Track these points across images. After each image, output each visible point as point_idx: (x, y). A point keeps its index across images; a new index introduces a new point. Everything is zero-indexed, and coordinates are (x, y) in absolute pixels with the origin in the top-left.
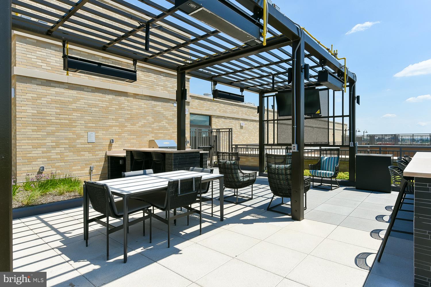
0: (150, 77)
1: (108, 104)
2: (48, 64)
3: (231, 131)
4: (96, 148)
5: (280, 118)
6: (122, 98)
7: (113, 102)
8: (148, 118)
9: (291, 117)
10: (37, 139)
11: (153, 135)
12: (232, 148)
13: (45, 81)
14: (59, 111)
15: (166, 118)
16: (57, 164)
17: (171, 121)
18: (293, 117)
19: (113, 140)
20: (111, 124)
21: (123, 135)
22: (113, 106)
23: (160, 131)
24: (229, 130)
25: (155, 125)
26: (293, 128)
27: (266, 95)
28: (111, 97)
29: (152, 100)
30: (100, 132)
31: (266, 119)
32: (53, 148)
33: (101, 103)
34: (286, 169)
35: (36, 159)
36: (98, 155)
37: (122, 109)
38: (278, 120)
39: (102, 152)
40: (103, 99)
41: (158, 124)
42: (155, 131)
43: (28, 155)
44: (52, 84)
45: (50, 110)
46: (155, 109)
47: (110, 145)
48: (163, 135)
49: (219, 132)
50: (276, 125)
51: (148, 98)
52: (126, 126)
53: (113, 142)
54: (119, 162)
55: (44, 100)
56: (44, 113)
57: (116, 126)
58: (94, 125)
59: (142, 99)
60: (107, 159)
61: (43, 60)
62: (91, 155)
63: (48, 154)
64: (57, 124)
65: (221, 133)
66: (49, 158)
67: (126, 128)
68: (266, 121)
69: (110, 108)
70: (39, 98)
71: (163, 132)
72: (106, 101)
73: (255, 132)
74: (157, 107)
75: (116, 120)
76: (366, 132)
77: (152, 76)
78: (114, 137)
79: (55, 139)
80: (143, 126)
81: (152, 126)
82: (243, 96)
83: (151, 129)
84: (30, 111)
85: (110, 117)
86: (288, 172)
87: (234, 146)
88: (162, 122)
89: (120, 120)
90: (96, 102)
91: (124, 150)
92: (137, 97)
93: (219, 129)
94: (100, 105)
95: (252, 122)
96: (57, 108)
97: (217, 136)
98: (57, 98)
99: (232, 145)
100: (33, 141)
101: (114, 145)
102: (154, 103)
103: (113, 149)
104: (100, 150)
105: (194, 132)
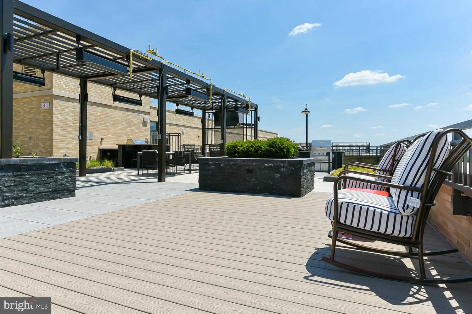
0: (125, 95)
1: (100, 113)
2: (69, 87)
3: (180, 136)
4: (94, 143)
5: (215, 127)
6: (108, 110)
7: (103, 112)
8: (123, 124)
9: (220, 127)
10: (63, 136)
11: (126, 136)
12: (180, 148)
13: (67, 98)
14: (74, 118)
15: (135, 124)
16: (73, 153)
17: (138, 127)
18: (221, 127)
19: (103, 138)
20: (102, 127)
21: (108, 135)
22: (103, 115)
23: (131, 134)
24: (178, 135)
25: (127, 129)
26: (221, 133)
27: (207, 111)
28: (101, 109)
29: (126, 111)
30: (95, 133)
31: (207, 127)
32: (71, 142)
33: (96, 113)
34: (218, 151)
35: (62, 148)
36: (94, 148)
37: (108, 117)
38: (214, 128)
39: (96, 146)
40: (98, 110)
41: (129, 128)
42: (128, 134)
43: (58, 146)
44: (71, 100)
45: (69, 117)
46: (128, 117)
47: (101, 142)
48: (132, 137)
49: (170, 136)
50: (213, 132)
51: (124, 110)
52: (110, 129)
53: (103, 140)
54: (107, 154)
55: (66, 111)
56: (66, 119)
57: (105, 129)
58: (92, 128)
59: (120, 110)
60: (99, 151)
61: (66, 85)
62: (90, 148)
63: (68, 146)
64: (72, 126)
65: (172, 136)
66: (68, 148)
67: (110, 131)
68: (207, 129)
69: (101, 117)
70: (63, 109)
71: (132, 134)
72: (99, 112)
73: (194, 137)
74: (129, 116)
75: (105, 124)
76: (294, 141)
77: (126, 94)
78: (103, 137)
79: (71, 136)
80: (121, 129)
81: (126, 129)
82: (193, 113)
83: (125, 132)
84: (60, 118)
85: (101, 122)
86: (219, 152)
87: (182, 147)
88: (132, 127)
89: (107, 125)
90: (94, 112)
91: (117, 145)
92: (117, 109)
93: (170, 134)
94: (96, 114)
95: (192, 129)
96: (73, 116)
97: (168, 139)
98: (73, 109)
99: (180, 146)
100: (61, 137)
101: (103, 142)
102: (127, 113)
103: (103, 145)
104: (95, 145)
105: (152, 135)
